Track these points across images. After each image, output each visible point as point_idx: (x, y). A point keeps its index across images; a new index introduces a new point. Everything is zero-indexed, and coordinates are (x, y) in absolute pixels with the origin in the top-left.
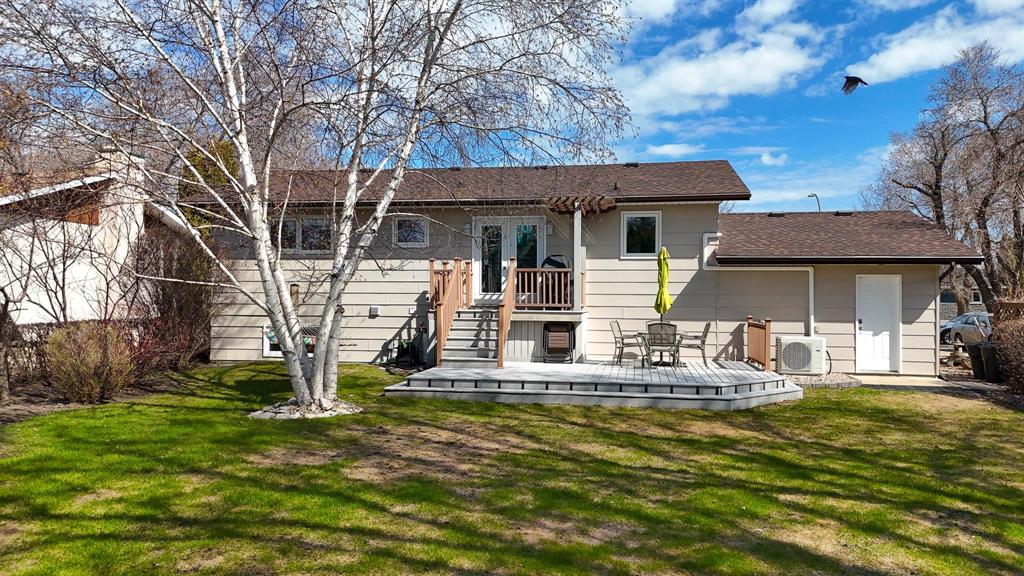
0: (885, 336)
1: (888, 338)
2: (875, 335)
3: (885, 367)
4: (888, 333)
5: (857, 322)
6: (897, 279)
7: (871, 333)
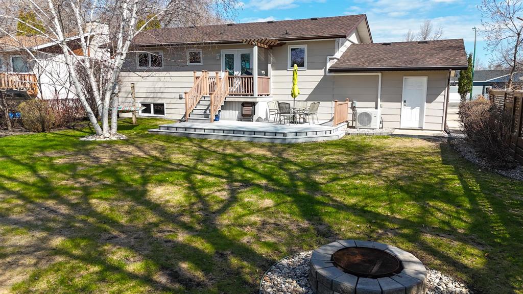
0: (417, 109)
1: (419, 110)
2: (412, 108)
3: (416, 126)
4: (419, 108)
5: (403, 102)
6: (425, 79)
7: (410, 107)
